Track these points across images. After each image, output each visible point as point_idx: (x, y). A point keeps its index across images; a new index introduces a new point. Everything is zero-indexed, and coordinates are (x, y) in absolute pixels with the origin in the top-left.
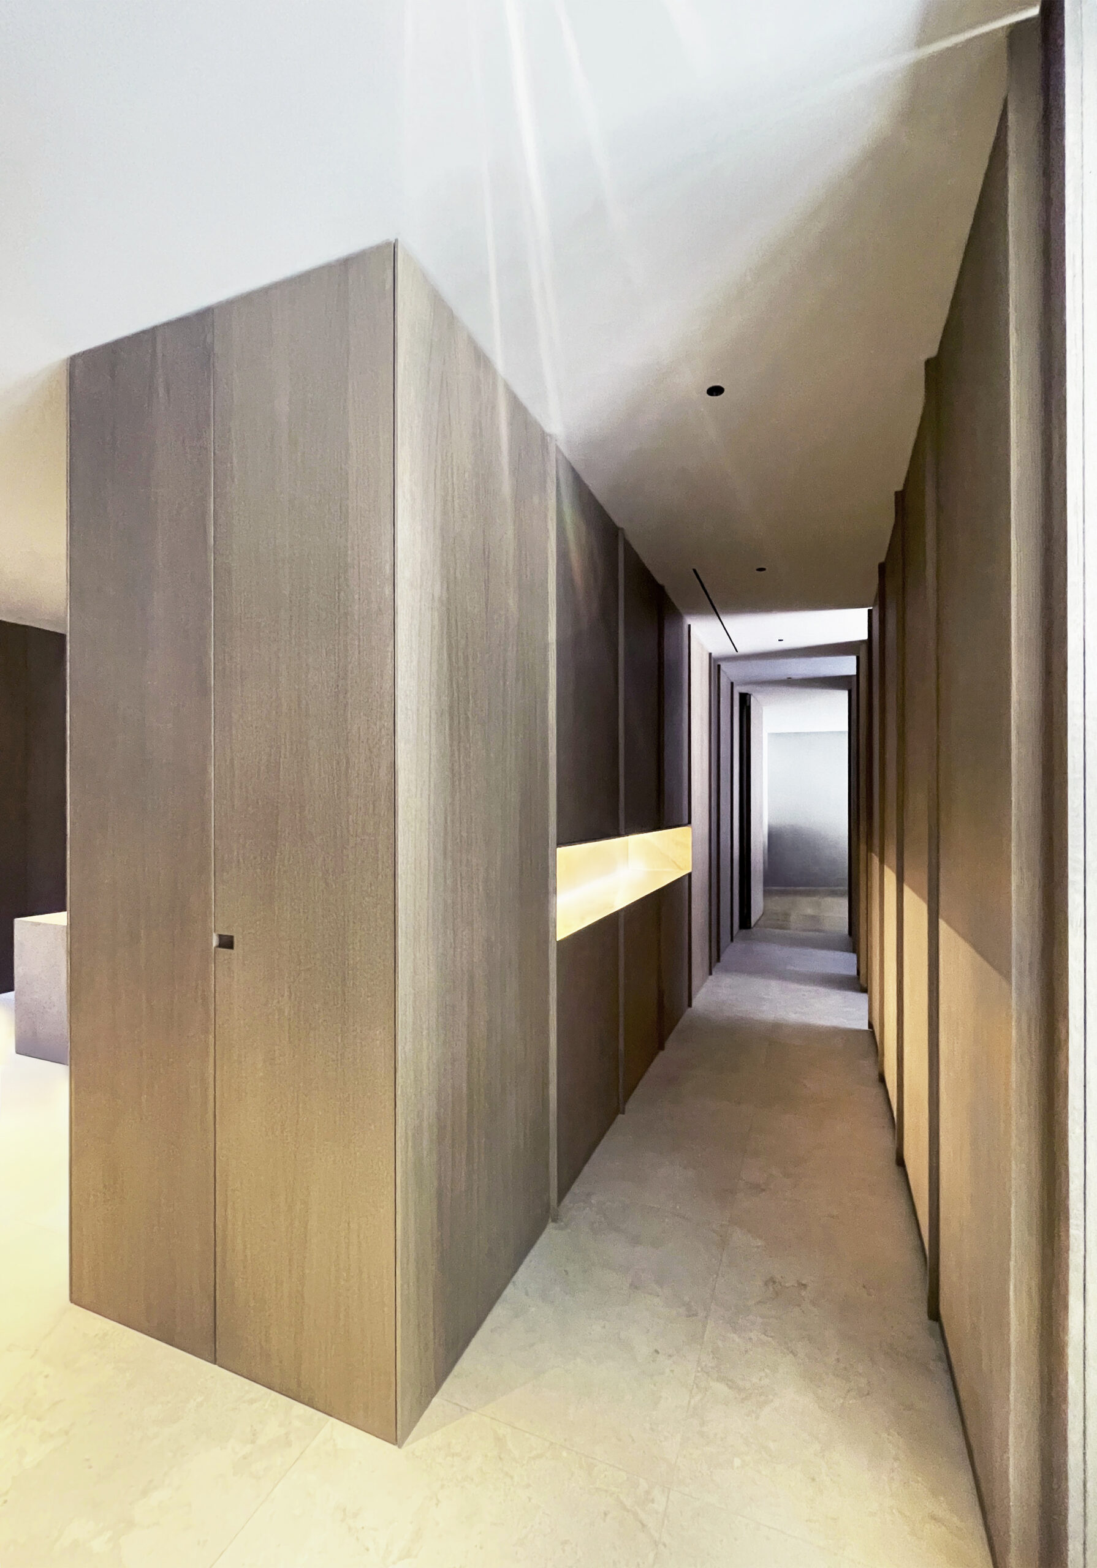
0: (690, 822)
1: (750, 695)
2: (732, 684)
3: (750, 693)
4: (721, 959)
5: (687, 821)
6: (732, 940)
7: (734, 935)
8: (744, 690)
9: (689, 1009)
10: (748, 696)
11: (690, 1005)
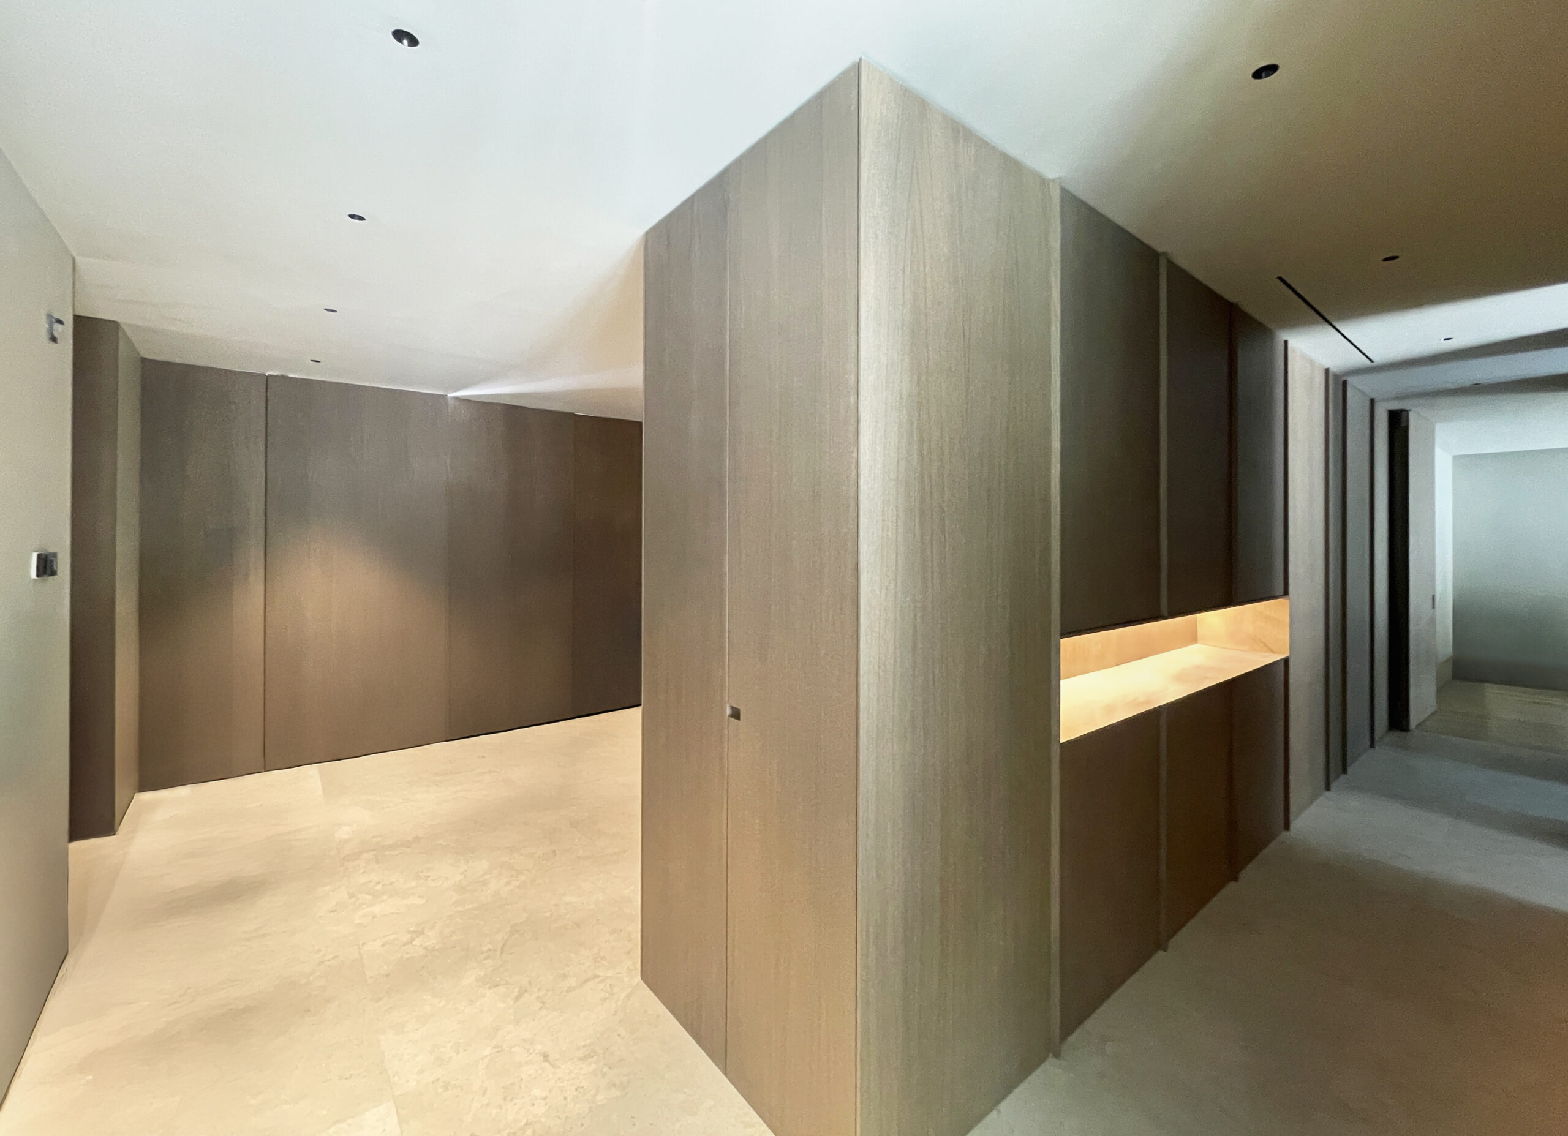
0: (1286, 593)
1: (1407, 411)
2: (1372, 402)
3: (1406, 408)
4: (1350, 770)
5: (1281, 591)
6: (1372, 745)
7: (1376, 738)
8: (1396, 406)
9: (1284, 834)
10: (1404, 413)
11: (1287, 827)
